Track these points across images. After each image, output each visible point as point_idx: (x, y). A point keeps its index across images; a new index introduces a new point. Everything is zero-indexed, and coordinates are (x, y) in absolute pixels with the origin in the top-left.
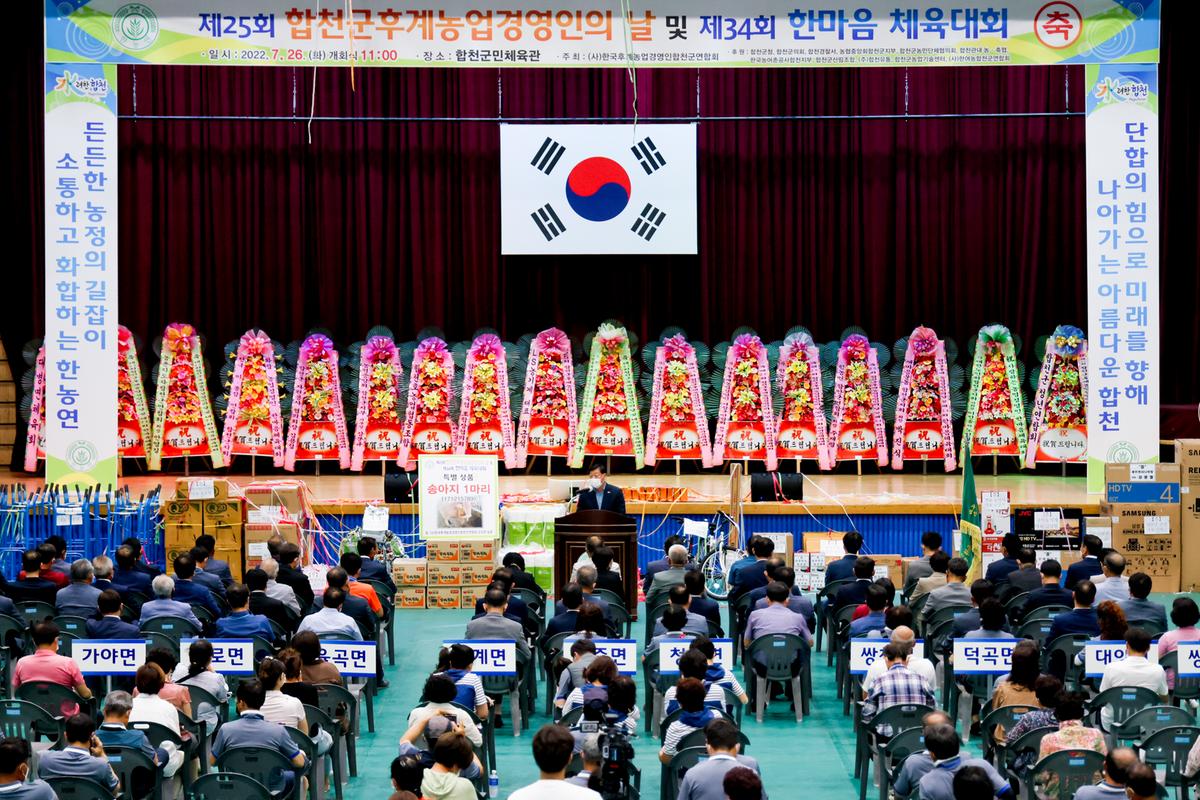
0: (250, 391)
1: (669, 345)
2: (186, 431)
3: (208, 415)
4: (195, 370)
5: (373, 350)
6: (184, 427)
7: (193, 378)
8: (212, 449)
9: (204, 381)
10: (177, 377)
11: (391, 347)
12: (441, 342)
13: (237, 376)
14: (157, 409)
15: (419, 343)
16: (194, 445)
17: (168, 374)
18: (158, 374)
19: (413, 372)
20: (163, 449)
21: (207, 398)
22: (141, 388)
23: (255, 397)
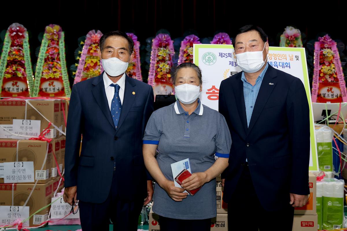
0: (89, 62)
1: (322, 40)
2: (52, 83)
3: (65, 74)
4: (60, 50)
5: (159, 41)
6: (51, 81)
7: (59, 54)
8: (66, 94)
9: (64, 55)
10: (49, 53)
11: (169, 40)
12: (196, 37)
13: (84, 54)
14: (37, 70)
15: (184, 38)
16: (56, 91)
17: (45, 52)
18: (39, 51)
19: (181, 53)
20: (39, 93)
21: (65, 65)
22: (30, 59)
23: (92, 65)
